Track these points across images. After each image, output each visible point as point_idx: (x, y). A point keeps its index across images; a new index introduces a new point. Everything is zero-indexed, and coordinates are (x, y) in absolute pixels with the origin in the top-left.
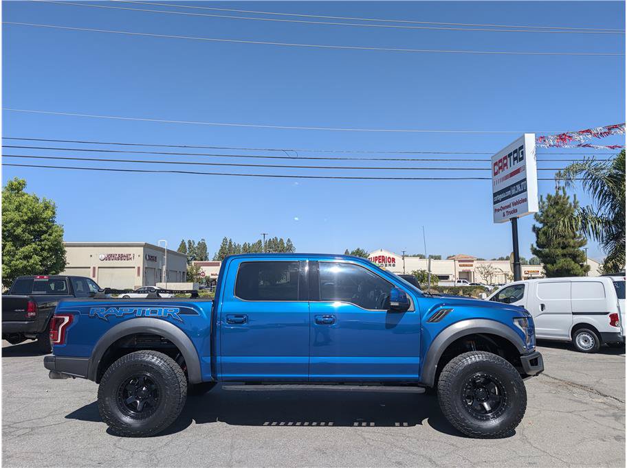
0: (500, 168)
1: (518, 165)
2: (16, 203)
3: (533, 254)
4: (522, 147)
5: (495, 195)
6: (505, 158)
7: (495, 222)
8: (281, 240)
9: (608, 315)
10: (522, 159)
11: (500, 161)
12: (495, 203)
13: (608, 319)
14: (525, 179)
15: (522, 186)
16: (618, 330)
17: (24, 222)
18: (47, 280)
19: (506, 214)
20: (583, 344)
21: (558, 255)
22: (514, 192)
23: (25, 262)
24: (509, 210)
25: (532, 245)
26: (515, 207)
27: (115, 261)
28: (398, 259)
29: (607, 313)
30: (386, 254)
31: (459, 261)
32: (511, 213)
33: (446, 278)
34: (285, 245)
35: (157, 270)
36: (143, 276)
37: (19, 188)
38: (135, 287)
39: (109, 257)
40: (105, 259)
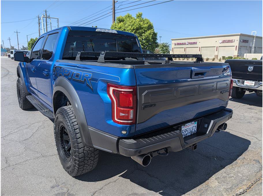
27: (226, 43)
35: (248, 47)
36: (238, 51)
37: (139, 16)
38: (234, 56)
39: (224, 42)
40: (222, 43)
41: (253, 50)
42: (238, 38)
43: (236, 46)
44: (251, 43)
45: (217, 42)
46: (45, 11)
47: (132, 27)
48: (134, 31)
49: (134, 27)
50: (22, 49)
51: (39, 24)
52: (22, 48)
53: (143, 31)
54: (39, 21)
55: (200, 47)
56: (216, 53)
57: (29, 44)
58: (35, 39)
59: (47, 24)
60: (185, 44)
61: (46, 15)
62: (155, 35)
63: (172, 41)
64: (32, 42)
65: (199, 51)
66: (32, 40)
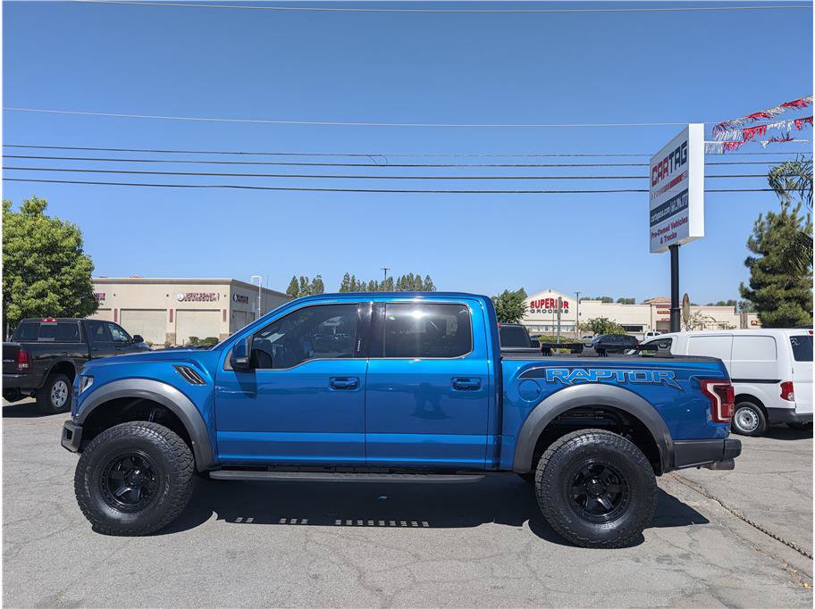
0: (660, 175)
1: (679, 170)
2: (27, 227)
3: (743, 296)
4: (685, 144)
5: (652, 213)
6: (666, 160)
7: (651, 252)
8: (418, 277)
9: (779, 384)
10: (685, 161)
11: (660, 165)
12: (652, 225)
13: (778, 389)
14: (687, 191)
15: (681, 201)
16: (790, 405)
17: (36, 250)
18: (56, 324)
19: (663, 239)
20: (744, 423)
21: (779, 299)
22: (674, 208)
23: (39, 301)
24: (668, 233)
25: (742, 285)
26: (674, 230)
27: (195, 302)
28: (572, 304)
29: (776, 381)
30: (555, 296)
31: (658, 306)
32: (669, 238)
33: (638, 328)
34: (423, 284)
35: (249, 314)
36: (230, 322)
37: (37, 209)
38: (221, 335)
39: (189, 297)
40: (184, 300)
43: (225, 311)
44: (254, 304)
45: (168, 297)
55: (116, 310)
56: (170, 329)
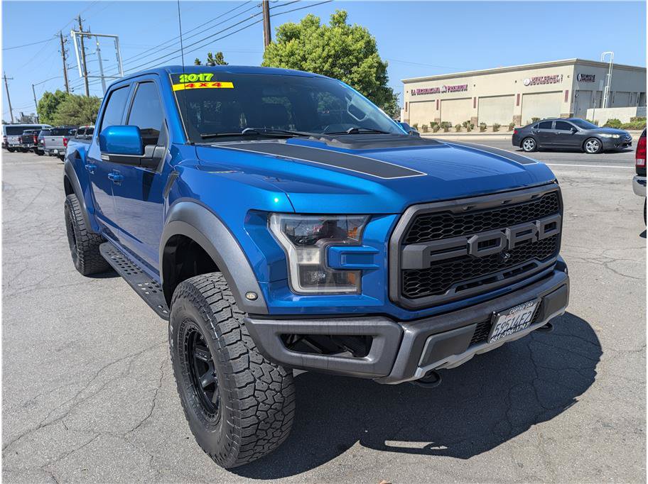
27: (540, 85)
35: (594, 92)
36: (572, 102)
37: (340, 20)
38: (561, 115)
39: (535, 81)
40: (530, 84)
41: (605, 98)
42: (570, 70)
43: (567, 92)
44: (602, 82)
45: (517, 82)
46: (78, 18)
47: (323, 50)
48: (330, 60)
49: (329, 51)
50: (19, 121)
51: (64, 55)
52: (20, 118)
53: (355, 61)
54: (63, 47)
55: (475, 98)
56: (517, 111)
57: (41, 107)
58: (54, 93)
59: (84, 53)
60: (437, 91)
61: (81, 29)
62: (381, 68)
63: (405, 85)
64: (48, 102)
65: (475, 107)
66: (47, 97)
